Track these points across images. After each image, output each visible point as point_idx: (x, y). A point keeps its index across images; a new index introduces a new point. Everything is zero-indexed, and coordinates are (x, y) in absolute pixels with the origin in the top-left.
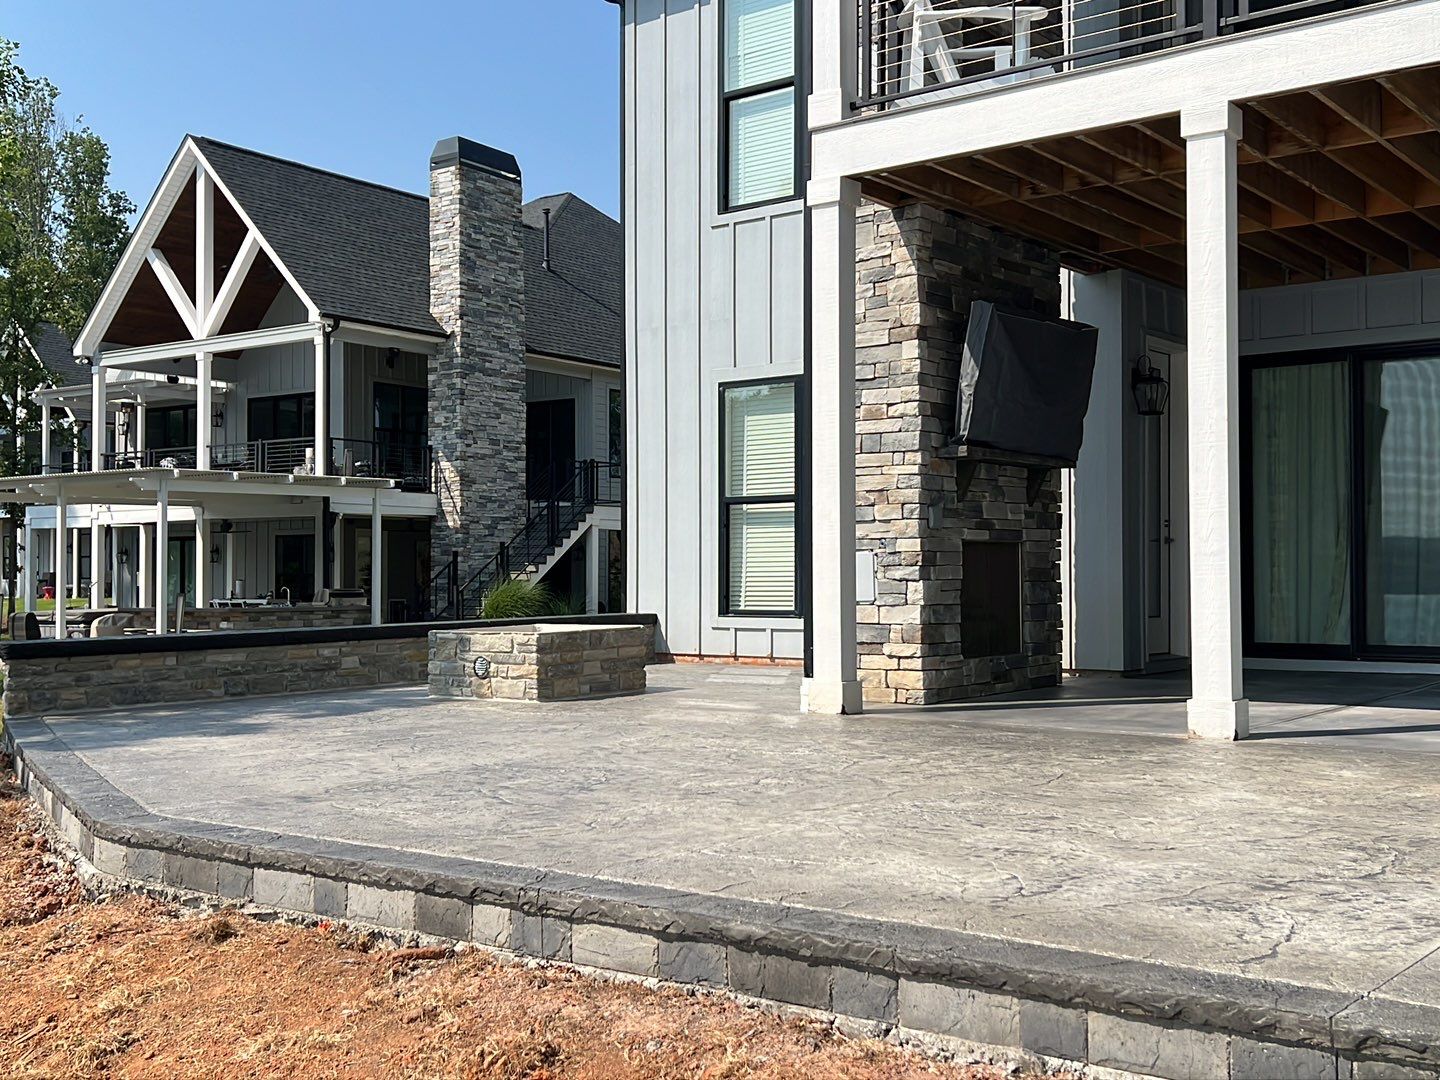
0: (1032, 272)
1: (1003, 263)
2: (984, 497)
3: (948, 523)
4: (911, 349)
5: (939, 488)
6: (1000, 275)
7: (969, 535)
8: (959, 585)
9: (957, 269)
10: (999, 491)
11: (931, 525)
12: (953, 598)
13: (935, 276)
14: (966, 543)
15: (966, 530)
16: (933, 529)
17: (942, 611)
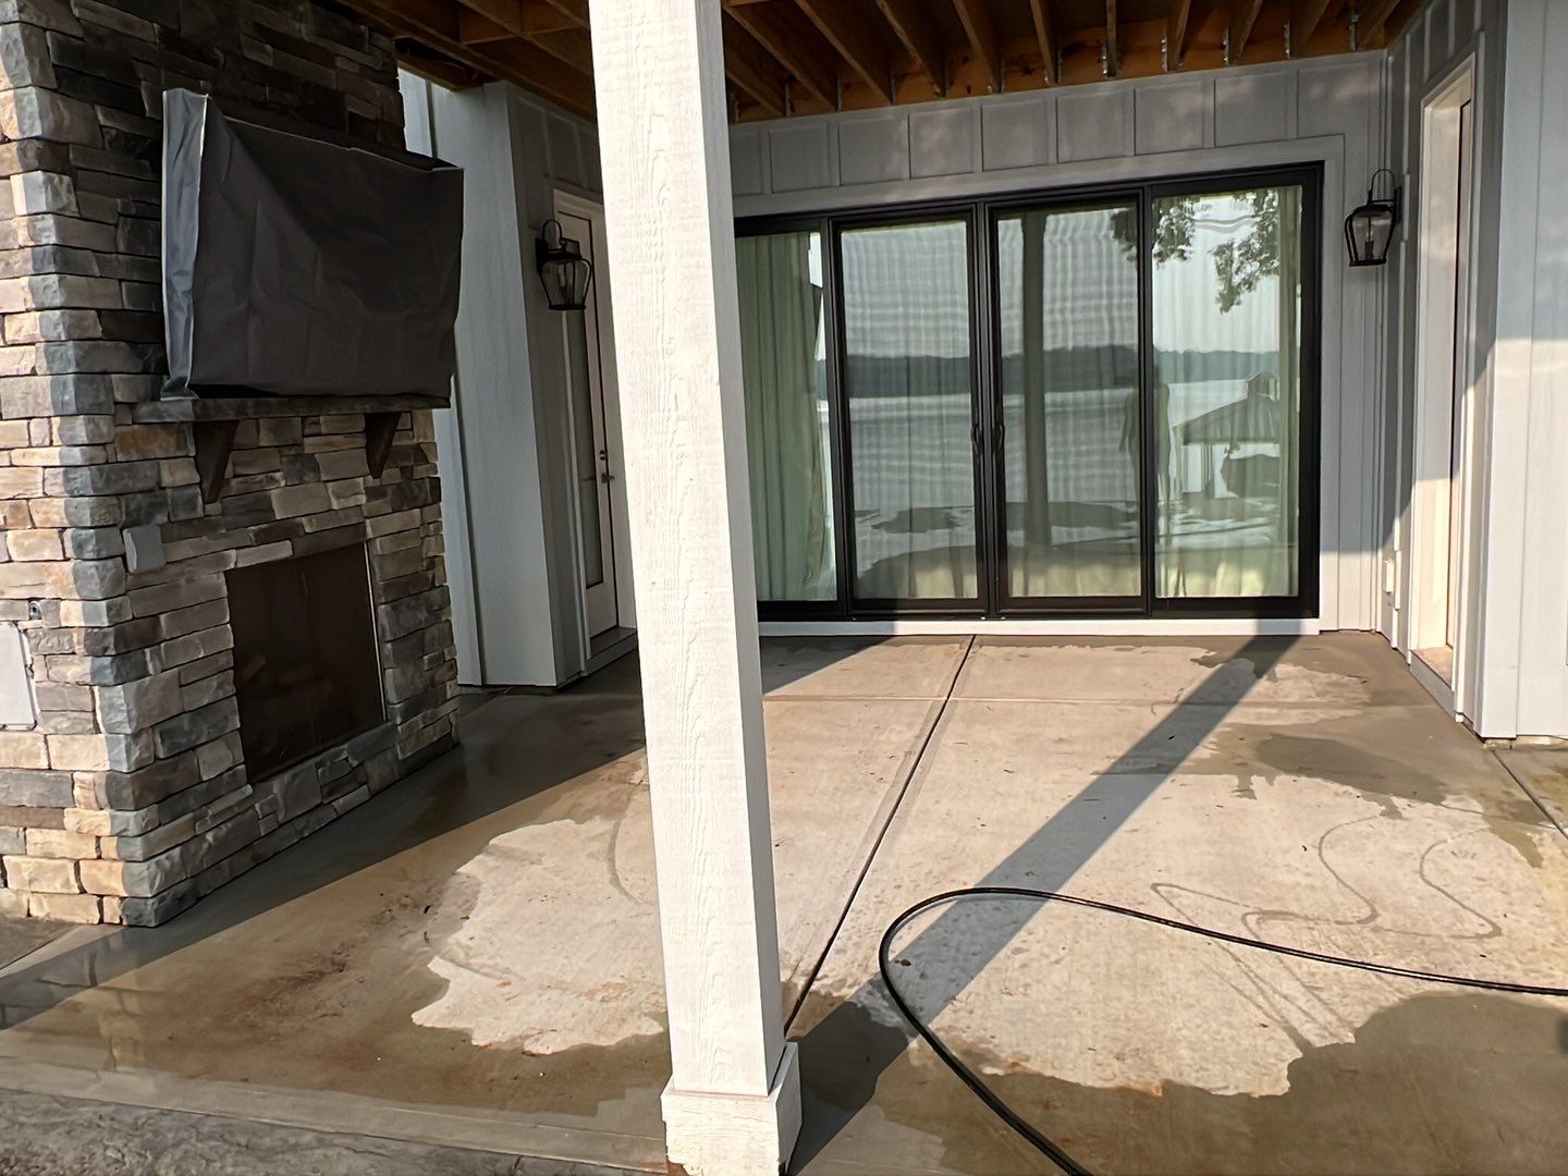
0: (339, 63)
1: (268, 34)
2: (274, 480)
3: (184, 549)
4: (30, 193)
5: (151, 484)
6: (266, 56)
7: (235, 560)
8: (227, 660)
9: (150, 31)
10: (303, 466)
11: (133, 565)
12: (214, 689)
14: (233, 576)
15: (233, 553)
16: (138, 574)
17: (186, 727)
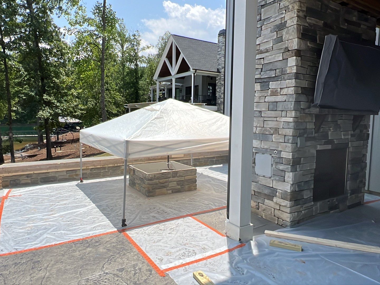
1: (346, 21)
2: (330, 130)
3: (309, 143)
4: (292, 61)
5: (305, 128)
7: (319, 148)
8: (313, 171)
9: (321, 23)
10: (337, 127)
11: (298, 146)
12: (309, 178)
13: (307, 25)
14: (318, 151)
15: (319, 146)
16: (299, 148)
17: (303, 185)
